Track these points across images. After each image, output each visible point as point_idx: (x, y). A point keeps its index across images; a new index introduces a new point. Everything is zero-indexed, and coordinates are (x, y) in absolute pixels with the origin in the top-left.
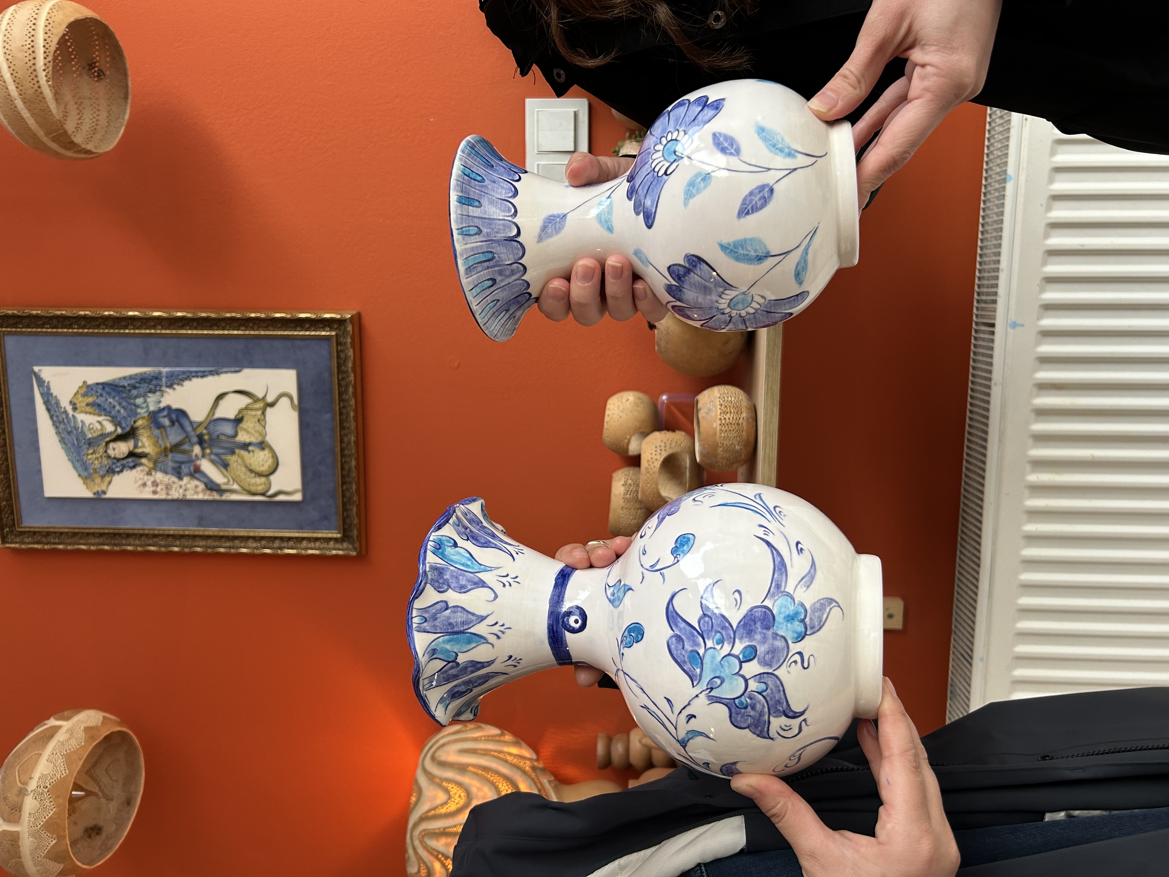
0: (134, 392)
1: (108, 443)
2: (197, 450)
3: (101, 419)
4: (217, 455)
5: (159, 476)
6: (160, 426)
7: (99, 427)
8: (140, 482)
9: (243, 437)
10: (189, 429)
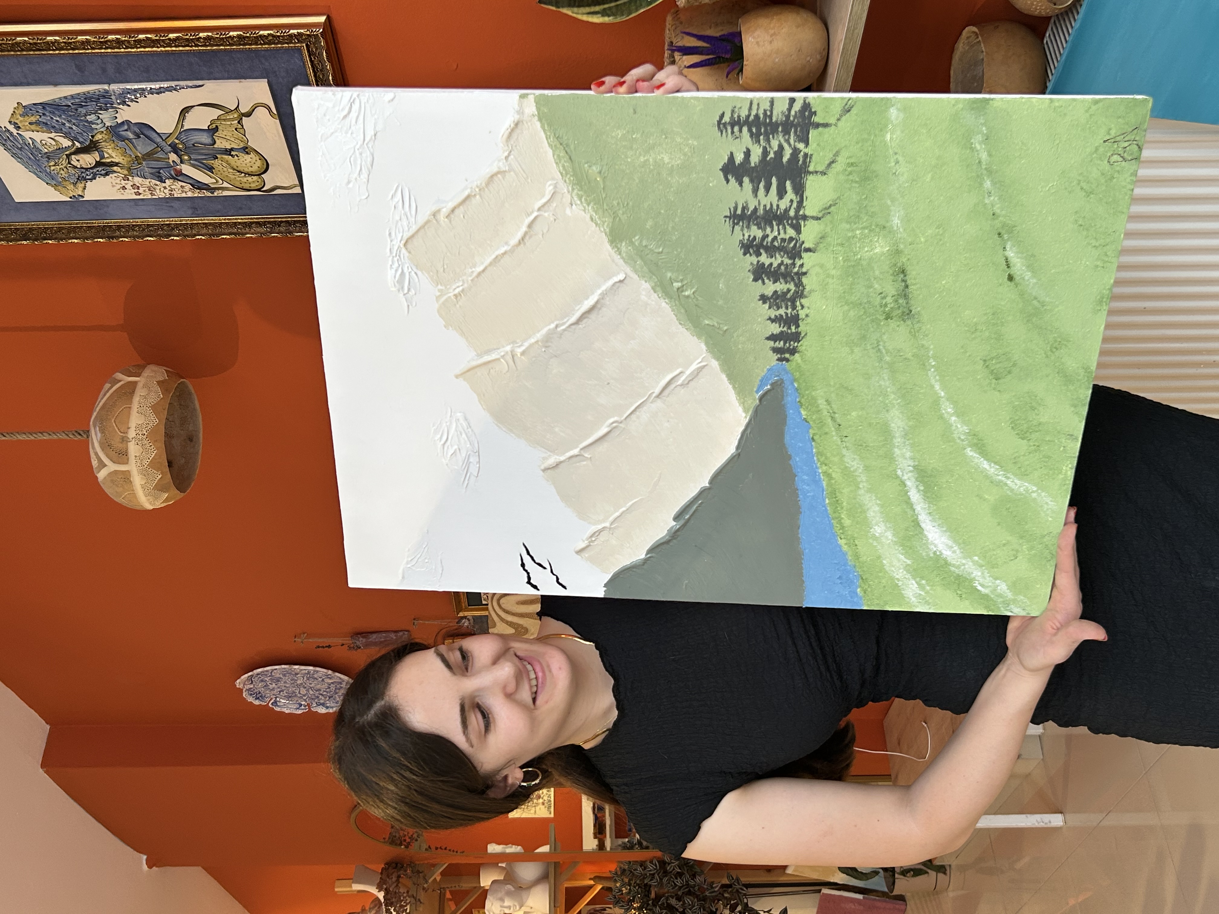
0: (83, 111)
1: (68, 156)
2: (173, 157)
3: (52, 135)
4: (196, 160)
5: (138, 180)
6: (123, 139)
7: (53, 143)
8: (119, 187)
9: (220, 144)
10: (159, 140)
